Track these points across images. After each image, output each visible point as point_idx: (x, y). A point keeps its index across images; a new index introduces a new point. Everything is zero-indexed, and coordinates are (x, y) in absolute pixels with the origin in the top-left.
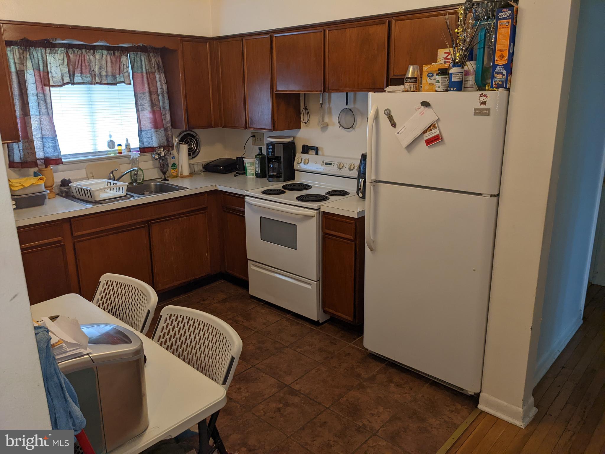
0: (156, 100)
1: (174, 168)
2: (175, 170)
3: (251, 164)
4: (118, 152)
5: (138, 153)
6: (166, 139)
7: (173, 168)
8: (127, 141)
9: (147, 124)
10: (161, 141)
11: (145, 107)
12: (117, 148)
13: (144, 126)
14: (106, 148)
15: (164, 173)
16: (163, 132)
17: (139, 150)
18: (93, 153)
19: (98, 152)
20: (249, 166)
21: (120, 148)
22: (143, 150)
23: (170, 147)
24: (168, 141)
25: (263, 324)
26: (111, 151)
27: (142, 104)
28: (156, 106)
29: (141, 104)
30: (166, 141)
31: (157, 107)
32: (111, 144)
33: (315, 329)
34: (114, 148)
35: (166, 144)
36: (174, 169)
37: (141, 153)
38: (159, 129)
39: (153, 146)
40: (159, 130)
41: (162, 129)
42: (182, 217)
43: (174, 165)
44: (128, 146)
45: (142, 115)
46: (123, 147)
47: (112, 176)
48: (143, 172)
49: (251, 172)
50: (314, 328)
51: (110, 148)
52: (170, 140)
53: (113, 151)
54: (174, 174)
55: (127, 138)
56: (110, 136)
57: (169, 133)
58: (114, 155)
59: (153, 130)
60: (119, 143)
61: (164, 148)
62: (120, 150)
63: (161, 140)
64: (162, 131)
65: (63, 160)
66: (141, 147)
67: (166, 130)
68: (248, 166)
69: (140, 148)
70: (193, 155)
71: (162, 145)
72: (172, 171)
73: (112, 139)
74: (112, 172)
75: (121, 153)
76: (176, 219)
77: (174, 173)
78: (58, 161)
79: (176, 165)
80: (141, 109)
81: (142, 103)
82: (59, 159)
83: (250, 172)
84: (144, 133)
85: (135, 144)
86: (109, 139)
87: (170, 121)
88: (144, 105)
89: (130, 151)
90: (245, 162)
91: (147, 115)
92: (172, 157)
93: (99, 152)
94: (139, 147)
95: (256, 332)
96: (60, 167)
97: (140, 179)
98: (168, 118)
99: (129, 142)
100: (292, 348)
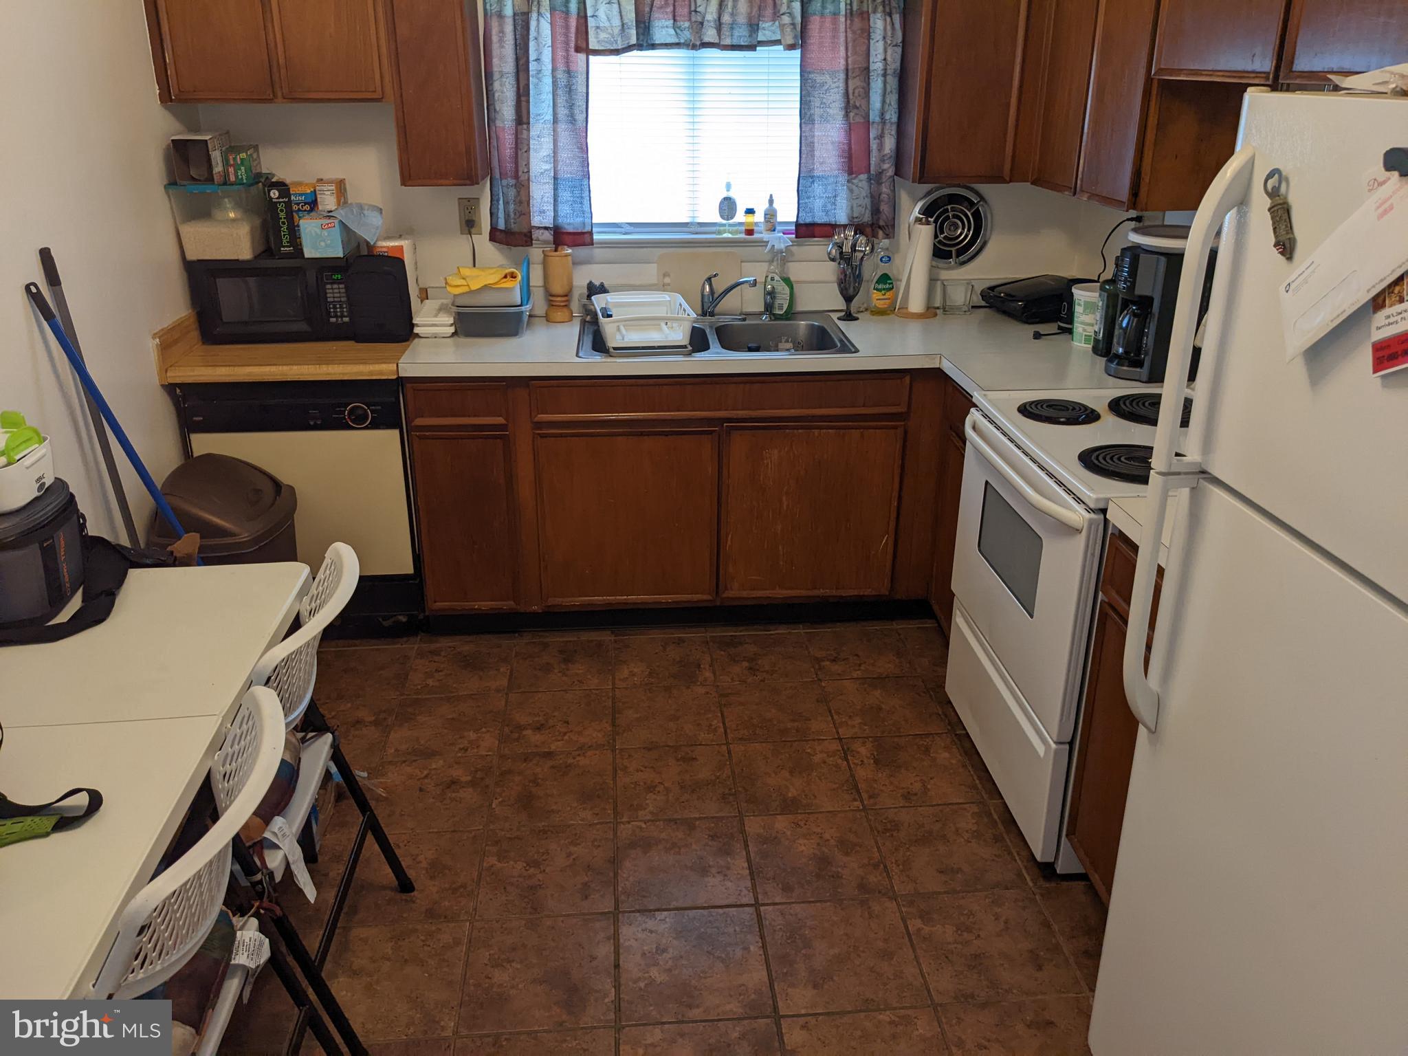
0: (856, 94)
1: (884, 289)
2: (884, 295)
3: (1089, 307)
4: (743, 228)
5: (789, 239)
6: (869, 207)
7: (880, 286)
8: (771, 201)
9: (829, 159)
10: (854, 209)
11: (831, 111)
12: (740, 217)
13: (821, 164)
14: (715, 217)
15: (848, 299)
16: (865, 184)
17: (794, 228)
18: (686, 225)
19: (699, 223)
20: (1082, 311)
21: (750, 219)
22: (805, 230)
23: (880, 227)
24: (876, 211)
25: (902, 795)
26: (724, 225)
27: (825, 103)
28: (855, 111)
29: (821, 103)
30: (867, 211)
31: (856, 114)
32: (728, 206)
33: (1031, 884)
34: (732, 218)
35: (867, 218)
36: (883, 292)
37: (796, 237)
38: (854, 176)
39: (836, 221)
40: (855, 178)
41: (864, 177)
42: (820, 428)
43: (885, 278)
44: (770, 214)
45: (820, 134)
46: (759, 217)
47: (708, 290)
48: (791, 288)
49: (1084, 330)
50: (1028, 879)
51: (722, 217)
52: (885, 208)
53: (730, 225)
54: (881, 305)
55: (771, 196)
56: (728, 186)
57: (885, 189)
58: (730, 236)
59: (843, 178)
60: (750, 207)
61: (859, 229)
62: (751, 224)
63: (855, 205)
64: (861, 181)
65: (596, 237)
66: (801, 222)
67: (876, 179)
68: (1078, 309)
69: (797, 225)
70: (958, 256)
71: (855, 220)
72: (876, 295)
73: (731, 194)
74: (709, 280)
75: (750, 232)
76: (801, 429)
77: (882, 302)
78: (582, 238)
79: (891, 279)
80: (821, 117)
81: (824, 100)
82: (583, 233)
83: (1080, 330)
84: (819, 185)
85: (788, 213)
86: (725, 194)
87: (893, 154)
88: (829, 107)
89: (774, 230)
90: (1076, 297)
91: (832, 133)
92: (883, 257)
93: (701, 224)
94: (794, 220)
95: (865, 809)
96: (582, 252)
97: (781, 307)
98: (889, 144)
99: (775, 205)
100: (904, 909)
